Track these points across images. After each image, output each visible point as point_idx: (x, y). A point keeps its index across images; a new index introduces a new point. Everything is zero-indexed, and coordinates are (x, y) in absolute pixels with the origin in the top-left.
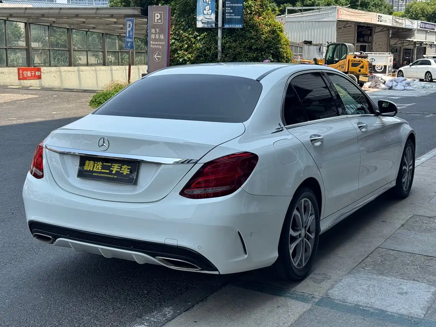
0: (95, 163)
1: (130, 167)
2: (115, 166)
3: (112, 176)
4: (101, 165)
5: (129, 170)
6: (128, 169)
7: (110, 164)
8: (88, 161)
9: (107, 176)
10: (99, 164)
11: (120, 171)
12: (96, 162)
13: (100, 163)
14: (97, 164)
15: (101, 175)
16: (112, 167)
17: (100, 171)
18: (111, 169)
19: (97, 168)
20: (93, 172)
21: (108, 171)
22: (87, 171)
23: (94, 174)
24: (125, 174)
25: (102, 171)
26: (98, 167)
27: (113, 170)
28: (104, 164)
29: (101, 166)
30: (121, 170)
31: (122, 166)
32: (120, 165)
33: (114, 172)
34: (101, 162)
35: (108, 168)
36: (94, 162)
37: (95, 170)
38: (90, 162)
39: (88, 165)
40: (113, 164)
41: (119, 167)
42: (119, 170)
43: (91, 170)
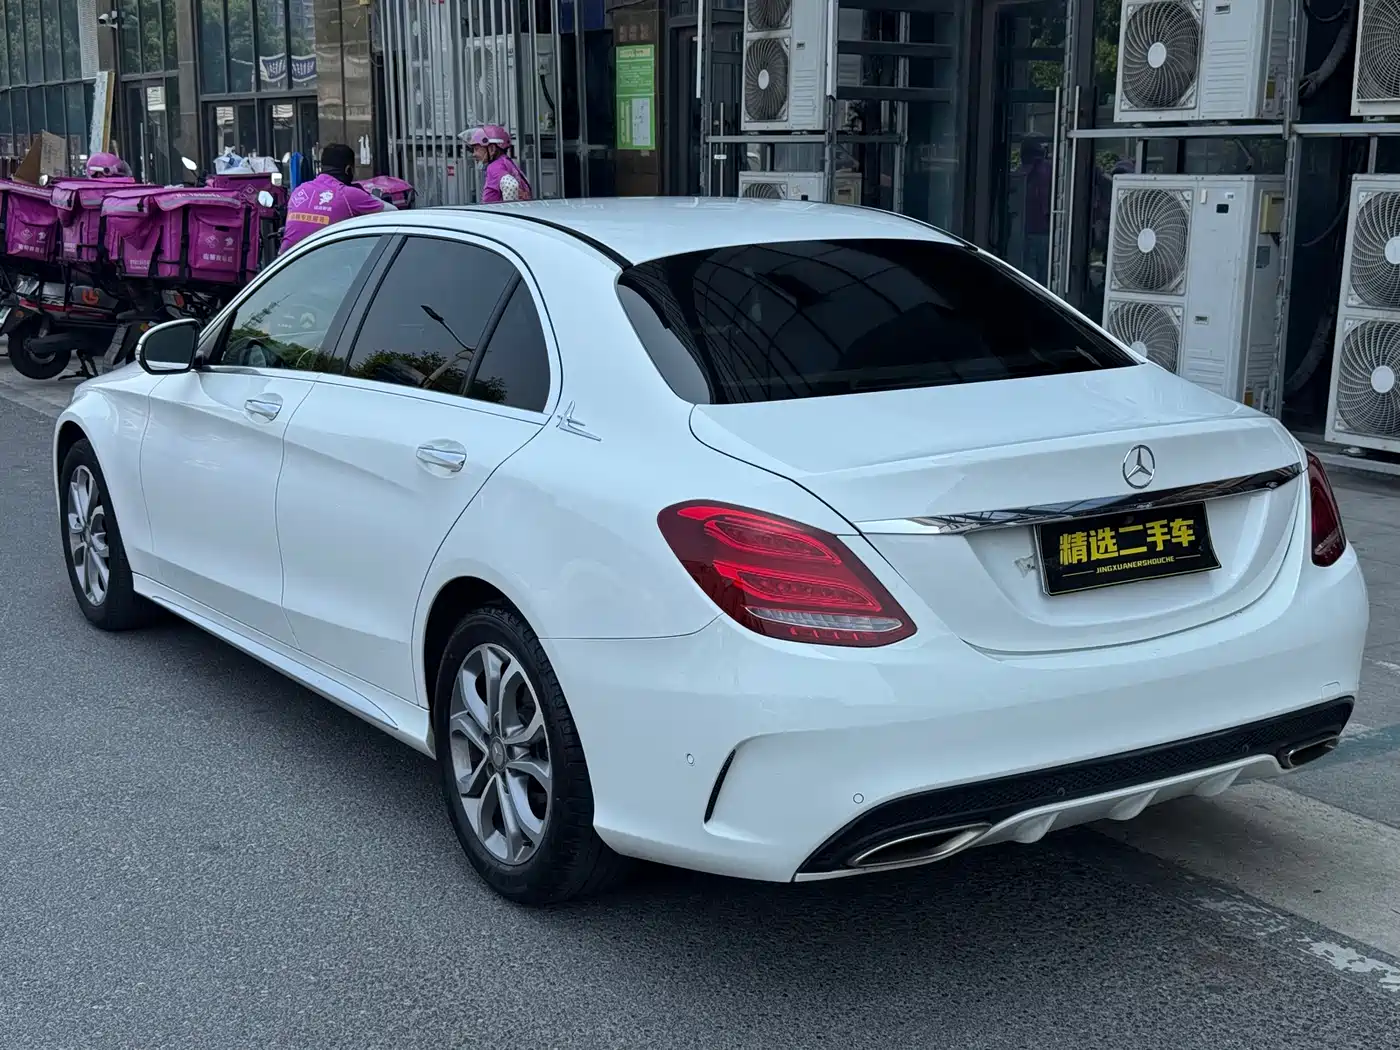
0: (1089, 536)
1: (1190, 522)
2: (1153, 528)
3: (1161, 560)
4: (1112, 537)
5: (1191, 532)
6: (1188, 527)
7: (1141, 527)
8: (1065, 535)
9: (1146, 563)
10: (1104, 535)
11: (1170, 540)
12: (1093, 533)
13: (1108, 533)
14: (1097, 536)
15: (1125, 566)
16: (1149, 532)
17: (1116, 554)
18: (1149, 539)
19: (1102, 550)
20: (1094, 564)
21: (1144, 549)
22: (1071, 567)
23: (1100, 570)
24: (1186, 544)
25: (1123, 552)
26: (1105, 544)
27: (1154, 544)
28: (1121, 530)
29: (1114, 541)
30: (1172, 537)
31: (1172, 524)
32: (1165, 522)
33: (1160, 546)
34: (1107, 530)
35: (1139, 538)
36: (1085, 534)
37: (1095, 556)
38: (1073, 536)
39: (1071, 548)
40: (1148, 525)
41: (1166, 530)
42: (1168, 537)
43: (1085, 559)
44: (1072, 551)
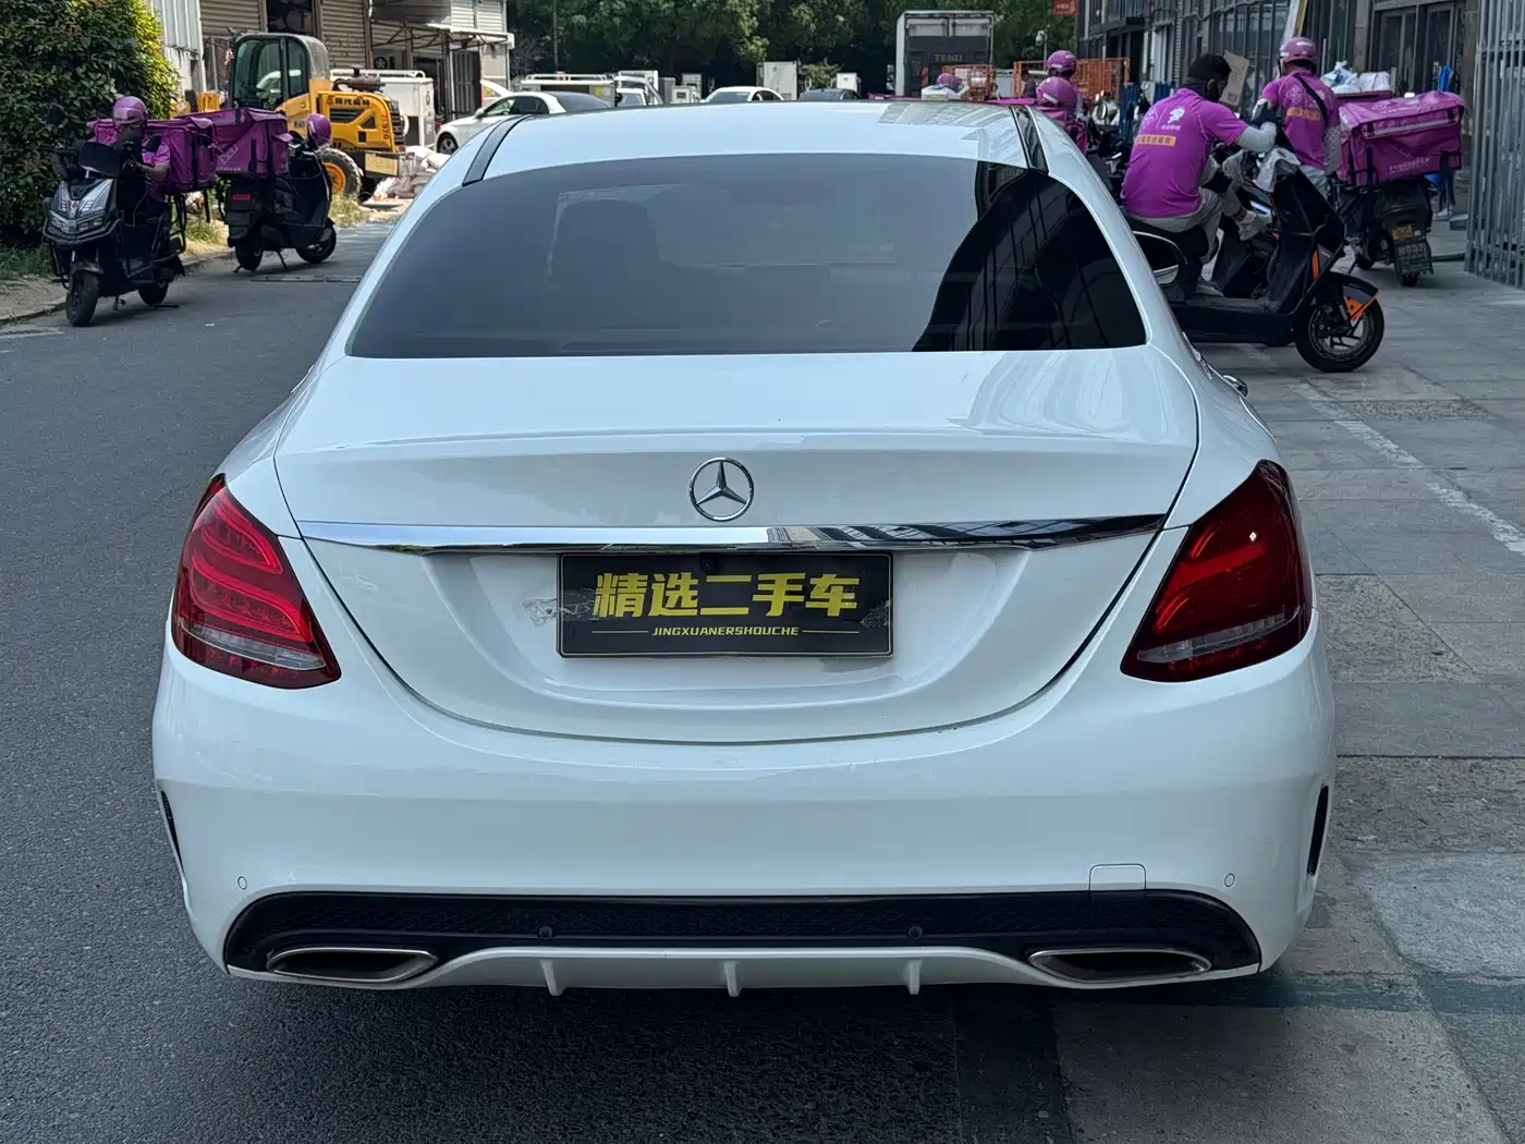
0: (651, 581)
1: (856, 581)
2: (772, 582)
3: (772, 631)
4: (692, 588)
5: (852, 596)
6: (847, 588)
7: (747, 579)
8: (608, 576)
9: (740, 631)
10: (679, 582)
11: (803, 604)
12: (659, 577)
13: (687, 580)
14: (666, 582)
15: (704, 631)
16: (761, 587)
17: (695, 613)
18: (756, 598)
19: (672, 603)
20: (647, 621)
21: (744, 611)
22: (611, 622)
23: (658, 632)
24: (834, 612)
25: (705, 611)
26: (679, 595)
27: (768, 605)
28: (710, 579)
29: (695, 593)
30: (808, 598)
31: (813, 581)
32: (802, 576)
33: (776, 611)
34: (687, 576)
35: (743, 594)
36: (646, 577)
37: (657, 610)
38: (622, 578)
39: (616, 595)
40: (761, 577)
41: (799, 588)
42: (800, 599)
43: (638, 613)
44: (615, 599)
